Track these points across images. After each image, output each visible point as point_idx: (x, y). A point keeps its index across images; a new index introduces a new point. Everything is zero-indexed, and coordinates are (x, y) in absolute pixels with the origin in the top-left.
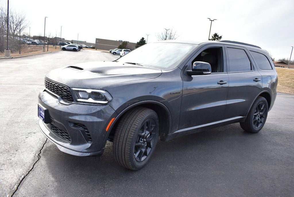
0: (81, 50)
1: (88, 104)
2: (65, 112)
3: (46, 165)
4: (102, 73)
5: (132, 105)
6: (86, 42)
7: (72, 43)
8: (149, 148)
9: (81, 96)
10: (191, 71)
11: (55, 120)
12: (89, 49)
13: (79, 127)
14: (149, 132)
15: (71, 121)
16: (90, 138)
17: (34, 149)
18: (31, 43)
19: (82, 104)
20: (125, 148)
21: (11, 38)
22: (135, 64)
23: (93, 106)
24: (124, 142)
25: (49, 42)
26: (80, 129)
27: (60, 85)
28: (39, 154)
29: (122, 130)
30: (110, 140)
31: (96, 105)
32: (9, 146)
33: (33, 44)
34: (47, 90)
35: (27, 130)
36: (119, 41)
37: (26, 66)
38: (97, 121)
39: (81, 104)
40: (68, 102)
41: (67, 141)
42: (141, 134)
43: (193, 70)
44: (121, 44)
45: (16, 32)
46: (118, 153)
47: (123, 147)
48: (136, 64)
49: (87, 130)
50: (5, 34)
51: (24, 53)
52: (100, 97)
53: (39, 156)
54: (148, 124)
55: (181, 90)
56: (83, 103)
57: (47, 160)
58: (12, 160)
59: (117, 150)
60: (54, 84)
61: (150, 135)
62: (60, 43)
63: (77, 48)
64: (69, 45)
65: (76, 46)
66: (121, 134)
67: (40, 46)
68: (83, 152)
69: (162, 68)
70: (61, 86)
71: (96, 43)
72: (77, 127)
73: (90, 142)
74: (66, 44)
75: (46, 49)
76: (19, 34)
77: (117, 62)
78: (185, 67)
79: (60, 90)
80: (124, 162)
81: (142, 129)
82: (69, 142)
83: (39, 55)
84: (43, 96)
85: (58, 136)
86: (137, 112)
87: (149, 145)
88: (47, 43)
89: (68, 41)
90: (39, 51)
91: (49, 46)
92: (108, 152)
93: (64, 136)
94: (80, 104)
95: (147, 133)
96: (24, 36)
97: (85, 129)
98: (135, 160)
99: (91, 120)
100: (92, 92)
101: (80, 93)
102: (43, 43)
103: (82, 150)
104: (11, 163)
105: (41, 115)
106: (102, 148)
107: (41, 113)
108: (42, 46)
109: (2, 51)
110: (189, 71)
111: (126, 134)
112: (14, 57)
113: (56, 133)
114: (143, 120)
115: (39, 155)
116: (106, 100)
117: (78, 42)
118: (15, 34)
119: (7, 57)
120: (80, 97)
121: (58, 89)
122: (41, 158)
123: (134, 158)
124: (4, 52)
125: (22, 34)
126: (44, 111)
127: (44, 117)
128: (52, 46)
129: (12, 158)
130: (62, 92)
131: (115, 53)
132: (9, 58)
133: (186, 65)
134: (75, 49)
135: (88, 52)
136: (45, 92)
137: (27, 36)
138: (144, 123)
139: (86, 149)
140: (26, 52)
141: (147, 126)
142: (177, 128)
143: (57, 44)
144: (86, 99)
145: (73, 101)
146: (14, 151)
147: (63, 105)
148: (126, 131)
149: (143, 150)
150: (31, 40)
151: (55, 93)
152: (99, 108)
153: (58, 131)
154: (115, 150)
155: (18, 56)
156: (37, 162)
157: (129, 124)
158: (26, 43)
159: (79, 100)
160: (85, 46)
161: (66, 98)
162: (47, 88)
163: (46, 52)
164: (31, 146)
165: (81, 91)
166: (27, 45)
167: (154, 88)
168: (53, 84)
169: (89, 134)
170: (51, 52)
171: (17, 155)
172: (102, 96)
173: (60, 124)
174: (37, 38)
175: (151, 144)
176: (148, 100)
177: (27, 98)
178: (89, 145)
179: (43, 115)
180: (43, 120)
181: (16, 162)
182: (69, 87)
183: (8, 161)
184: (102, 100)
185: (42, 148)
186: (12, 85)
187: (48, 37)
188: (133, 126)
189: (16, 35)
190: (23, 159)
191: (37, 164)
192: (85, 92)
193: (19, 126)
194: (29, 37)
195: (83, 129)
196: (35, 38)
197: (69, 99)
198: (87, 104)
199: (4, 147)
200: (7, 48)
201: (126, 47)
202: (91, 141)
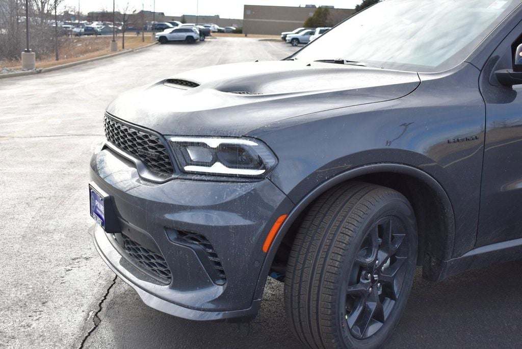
0: (207, 39)
1: (212, 178)
2: (154, 202)
3: (114, 343)
4: (247, 93)
5: (333, 177)
6: (218, 16)
7: (183, 22)
8: (389, 299)
9: (193, 156)
10: (511, 71)
11: (131, 224)
12: (228, 36)
13: (191, 241)
14: (386, 255)
15: (169, 227)
16: (222, 272)
17: (85, 301)
18: (83, 30)
19: (196, 180)
20: (317, 300)
21: (36, 22)
22: (342, 62)
23: (225, 183)
24: (315, 283)
25: (127, 25)
26: (192, 246)
27: (139, 130)
28: (97, 313)
29: (308, 250)
30: (277, 277)
31: (233, 182)
32: (27, 291)
33: (89, 33)
34: (110, 145)
35: (70, 250)
36: (307, 7)
37: (72, 89)
38: (237, 224)
39: (194, 180)
40: (162, 176)
41: (163, 279)
42: (362, 260)
43: (516, 68)
44: (311, 14)
45: (47, 7)
46: (299, 312)
47: (313, 296)
48: (345, 62)
49: (212, 248)
50: (22, 15)
51: (67, 58)
52: (244, 157)
53: (96, 319)
54: (382, 230)
55: (482, 132)
56: (199, 177)
57: (117, 329)
58: (32, 327)
59: (295, 305)
60: (126, 130)
61: (391, 263)
62: (154, 25)
63: (196, 36)
64: (176, 28)
65: (194, 28)
66: (305, 262)
67: (105, 38)
68: (204, 310)
69: (419, 69)
70: (141, 134)
71: (244, 17)
72: (185, 241)
73: (221, 282)
74: (168, 27)
75: (120, 44)
76: (54, 11)
77: (293, 60)
78: (491, 62)
79: (139, 144)
80: (317, 338)
81: (367, 245)
82: (167, 283)
83: (104, 60)
84: (102, 161)
85: (140, 266)
86: (351, 197)
87: (388, 292)
88: (120, 28)
89: (173, 18)
90: (101, 49)
91: (127, 35)
92: (274, 310)
93: (155, 266)
94: (191, 180)
95: (380, 258)
96: (67, 16)
97: (205, 245)
98: (347, 334)
99: (222, 223)
100: (222, 146)
101: (190, 150)
102: (112, 30)
103: (203, 304)
104: (30, 335)
105: (98, 210)
106: (253, 299)
107: (96, 207)
108: (110, 37)
109: (16, 58)
110: (504, 71)
111: (320, 261)
112: (44, 69)
113: (136, 259)
114: (369, 219)
115: (96, 315)
116: (260, 164)
117: (197, 19)
118: (46, 12)
119: (28, 70)
120: (191, 160)
121: (135, 142)
122: (102, 322)
123: (343, 328)
124: (21, 58)
125: (60, 10)
126: (103, 201)
127: (103, 217)
128: (133, 34)
129: (34, 322)
130: (146, 149)
131: (295, 42)
132: (32, 73)
133: (493, 56)
134: (192, 37)
135: (225, 42)
136: (105, 151)
137: (73, 13)
138: (371, 228)
139: (213, 302)
140: (71, 56)
141: (380, 236)
142: (473, 242)
143: (145, 30)
144: (206, 166)
145: (172, 171)
146: (37, 305)
147: (148, 183)
148: (318, 252)
149: (373, 306)
150: (82, 24)
151: (128, 153)
152: (241, 190)
153: (139, 253)
154: (292, 306)
155: (53, 65)
156: (92, 333)
157: (326, 232)
158: (71, 31)
159: (188, 168)
160: (217, 27)
161: (155, 166)
162: (109, 140)
163: (120, 51)
164: (78, 292)
165: (192, 144)
166: (73, 37)
167: (404, 127)
168: (122, 129)
169: (217, 260)
170: (132, 51)
171: (44, 315)
172: (249, 156)
173: (144, 236)
174: (97, 17)
175: (396, 289)
176: (380, 163)
177: (72, 170)
178: (218, 290)
179: (101, 212)
180: (102, 225)
181: (42, 332)
182: (163, 136)
183: (23, 330)
184: (250, 166)
185: (105, 297)
186: (37, 139)
187: (122, 13)
188: (339, 236)
189: (49, 15)
190: (58, 326)
191: (92, 340)
192: (204, 145)
193: (52, 242)
194: (78, 16)
195: (201, 247)
196: (92, 17)
197: (162, 168)
198: (209, 178)
199: (14, 294)
200: (28, 49)
201: (327, 21)
202: (224, 279)
